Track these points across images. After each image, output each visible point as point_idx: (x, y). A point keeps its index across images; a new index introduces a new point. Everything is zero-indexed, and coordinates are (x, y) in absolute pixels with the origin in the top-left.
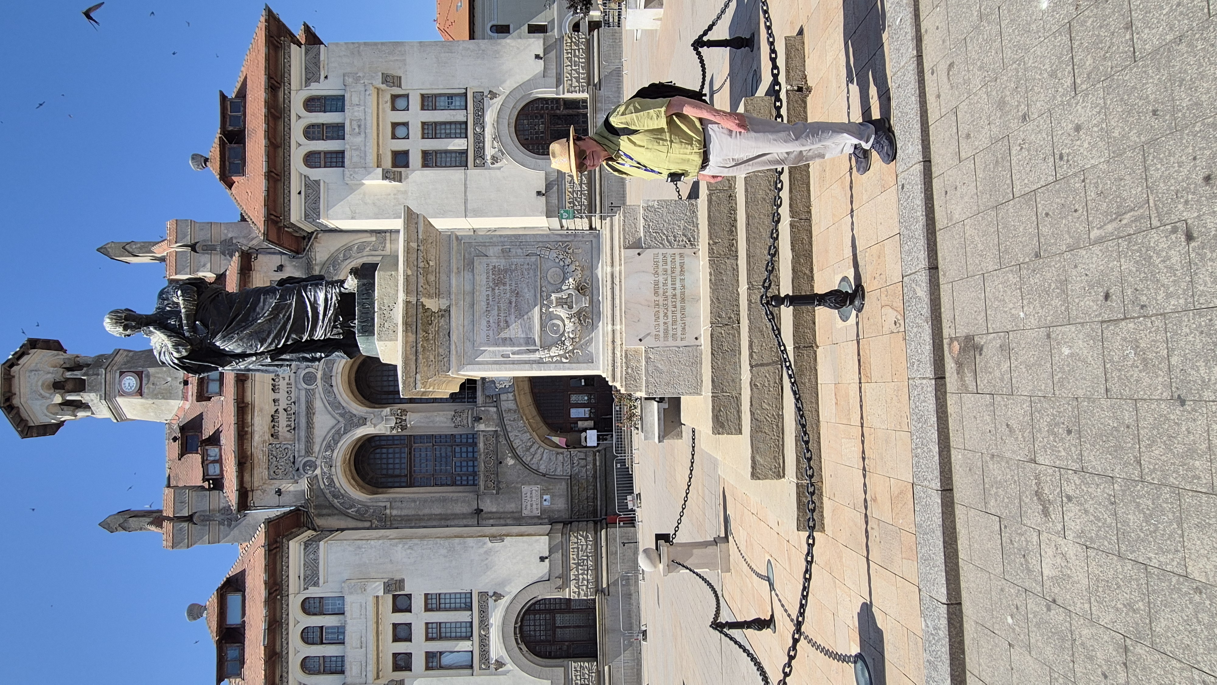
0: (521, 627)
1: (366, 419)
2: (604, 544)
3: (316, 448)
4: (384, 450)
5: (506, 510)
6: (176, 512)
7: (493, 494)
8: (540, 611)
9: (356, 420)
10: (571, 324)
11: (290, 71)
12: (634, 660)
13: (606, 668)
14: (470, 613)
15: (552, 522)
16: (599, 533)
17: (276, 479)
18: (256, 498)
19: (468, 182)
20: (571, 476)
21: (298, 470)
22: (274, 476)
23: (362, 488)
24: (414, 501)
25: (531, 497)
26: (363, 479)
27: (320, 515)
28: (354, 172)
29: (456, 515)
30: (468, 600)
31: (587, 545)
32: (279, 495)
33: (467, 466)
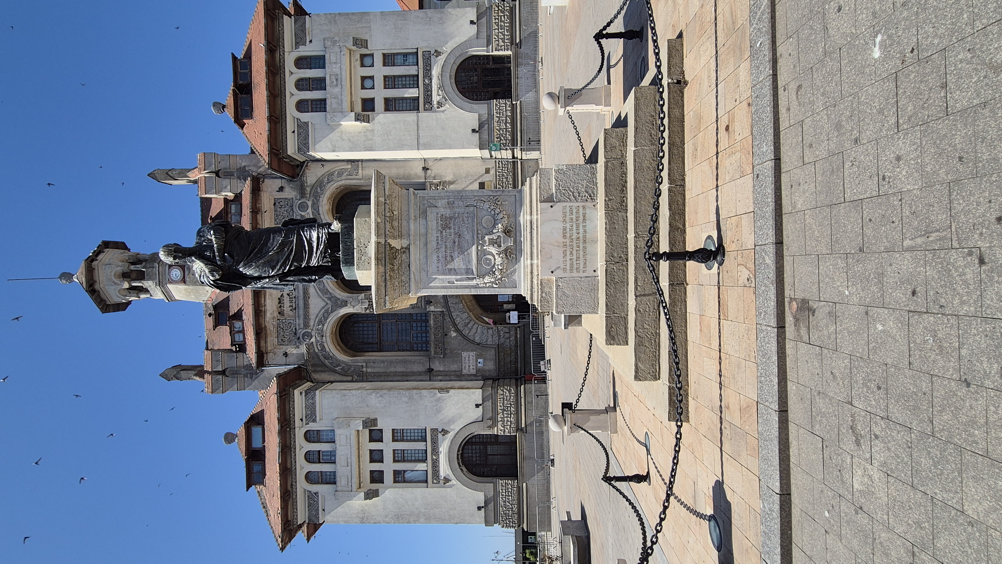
0: (462, 454)
1: (347, 302)
2: (522, 395)
3: (312, 323)
4: (361, 325)
5: (451, 369)
6: (213, 367)
7: (440, 358)
8: (475, 443)
9: (339, 303)
10: (500, 259)
11: (283, 36)
12: (544, 480)
13: (524, 485)
14: (425, 443)
15: (485, 379)
16: (519, 388)
17: (283, 345)
18: (270, 358)
19: (420, 123)
20: (498, 345)
21: (299, 338)
22: (282, 342)
23: (345, 352)
24: (383, 362)
25: (469, 360)
26: (346, 345)
27: (315, 371)
28: (334, 116)
29: (414, 372)
30: (424, 434)
31: (510, 396)
32: (286, 357)
33: (422, 337)
